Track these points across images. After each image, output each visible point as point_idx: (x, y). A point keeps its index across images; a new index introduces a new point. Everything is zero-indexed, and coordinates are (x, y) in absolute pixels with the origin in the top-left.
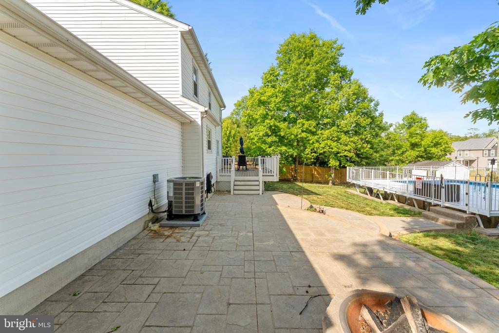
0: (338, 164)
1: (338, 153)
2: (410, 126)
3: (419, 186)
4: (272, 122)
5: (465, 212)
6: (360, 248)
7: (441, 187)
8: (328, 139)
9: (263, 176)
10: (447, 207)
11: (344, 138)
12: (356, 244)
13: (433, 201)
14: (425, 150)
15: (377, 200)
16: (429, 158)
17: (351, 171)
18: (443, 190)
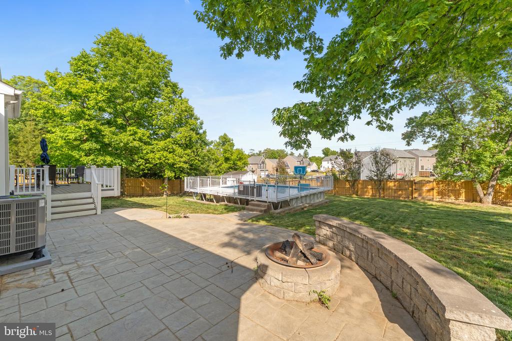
0: (174, 174)
1: (175, 164)
2: (224, 144)
3: (242, 189)
4: (92, 124)
5: (266, 202)
6: (232, 235)
7: (254, 187)
8: (164, 149)
9: (102, 190)
10: (257, 201)
11: (179, 150)
12: (228, 234)
13: (250, 198)
14: (234, 164)
15: (212, 203)
16: (236, 169)
17: (188, 182)
18: (255, 189)
